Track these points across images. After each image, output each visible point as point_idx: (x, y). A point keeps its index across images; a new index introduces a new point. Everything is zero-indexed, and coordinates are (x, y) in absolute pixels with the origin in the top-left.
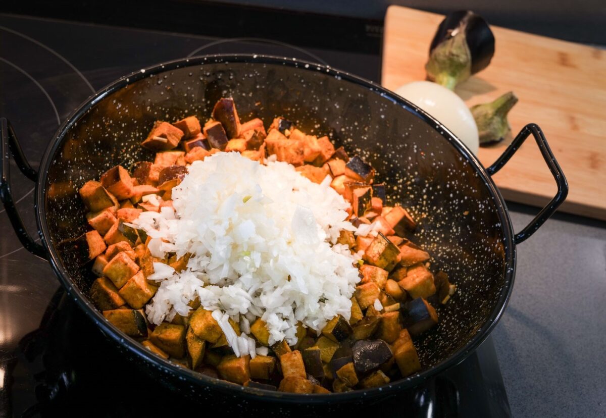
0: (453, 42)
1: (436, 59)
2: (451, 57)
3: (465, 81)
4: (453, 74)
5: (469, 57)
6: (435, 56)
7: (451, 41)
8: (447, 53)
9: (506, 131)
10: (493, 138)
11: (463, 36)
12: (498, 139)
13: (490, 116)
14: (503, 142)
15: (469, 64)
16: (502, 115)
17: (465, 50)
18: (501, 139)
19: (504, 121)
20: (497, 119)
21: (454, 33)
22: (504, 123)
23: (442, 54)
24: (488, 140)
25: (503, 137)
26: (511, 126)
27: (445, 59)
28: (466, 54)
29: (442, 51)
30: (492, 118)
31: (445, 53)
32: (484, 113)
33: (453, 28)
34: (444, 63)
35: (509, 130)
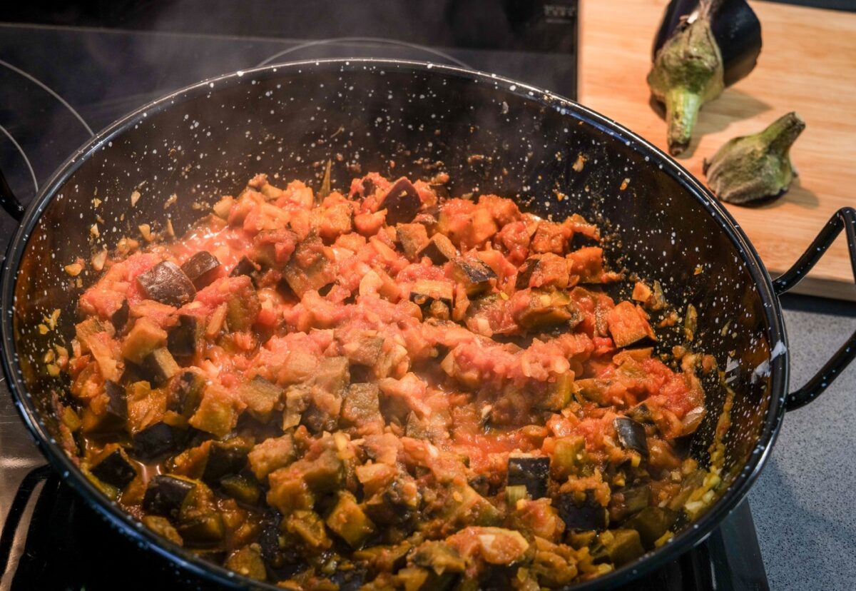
0: (691, 34)
1: (663, 66)
2: (689, 60)
3: (717, 97)
4: (694, 89)
5: (720, 58)
6: (662, 60)
7: (687, 33)
8: (682, 55)
9: (788, 178)
10: (767, 192)
11: (706, 24)
12: (775, 193)
13: (760, 155)
14: (786, 196)
15: (720, 69)
16: (780, 152)
17: (712, 47)
18: (782, 192)
19: (785, 161)
20: (772, 160)
21: (692, 18)
22: (784, 166)
23: (673, 56)
24: (760, 195)
25: (785, 189)
26: (797, 169)
27: (680, 64)
28: (714, 54)
29: (672, 51)
30: (763, 159)
31: (677, 54)
32: (750, 150)
33: (689, 12)
34: (677, 71)
35: (795, 175)
